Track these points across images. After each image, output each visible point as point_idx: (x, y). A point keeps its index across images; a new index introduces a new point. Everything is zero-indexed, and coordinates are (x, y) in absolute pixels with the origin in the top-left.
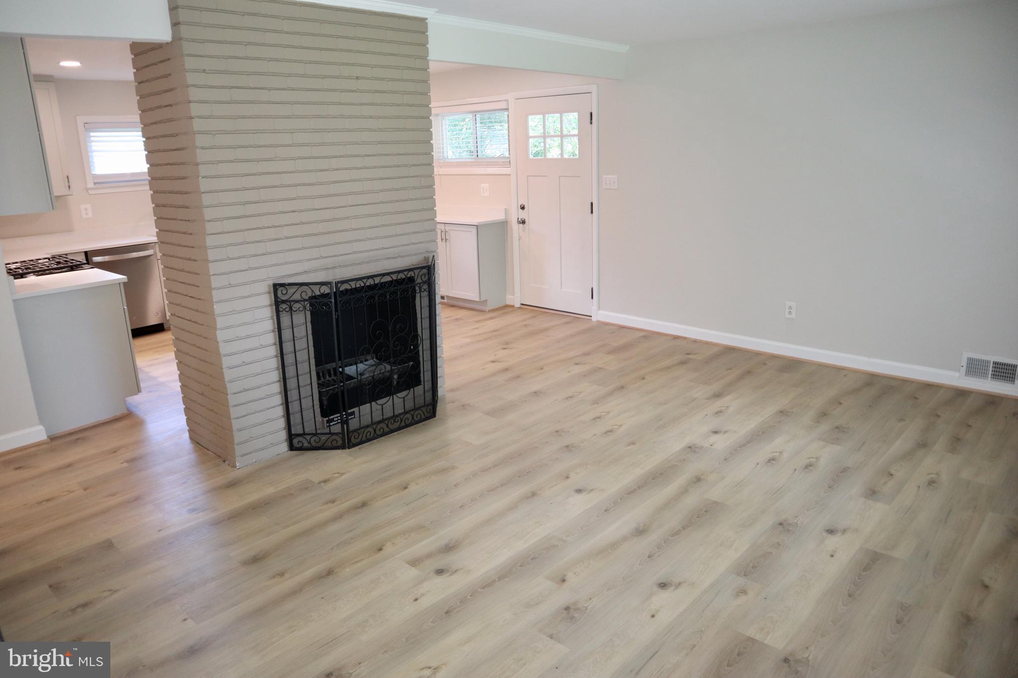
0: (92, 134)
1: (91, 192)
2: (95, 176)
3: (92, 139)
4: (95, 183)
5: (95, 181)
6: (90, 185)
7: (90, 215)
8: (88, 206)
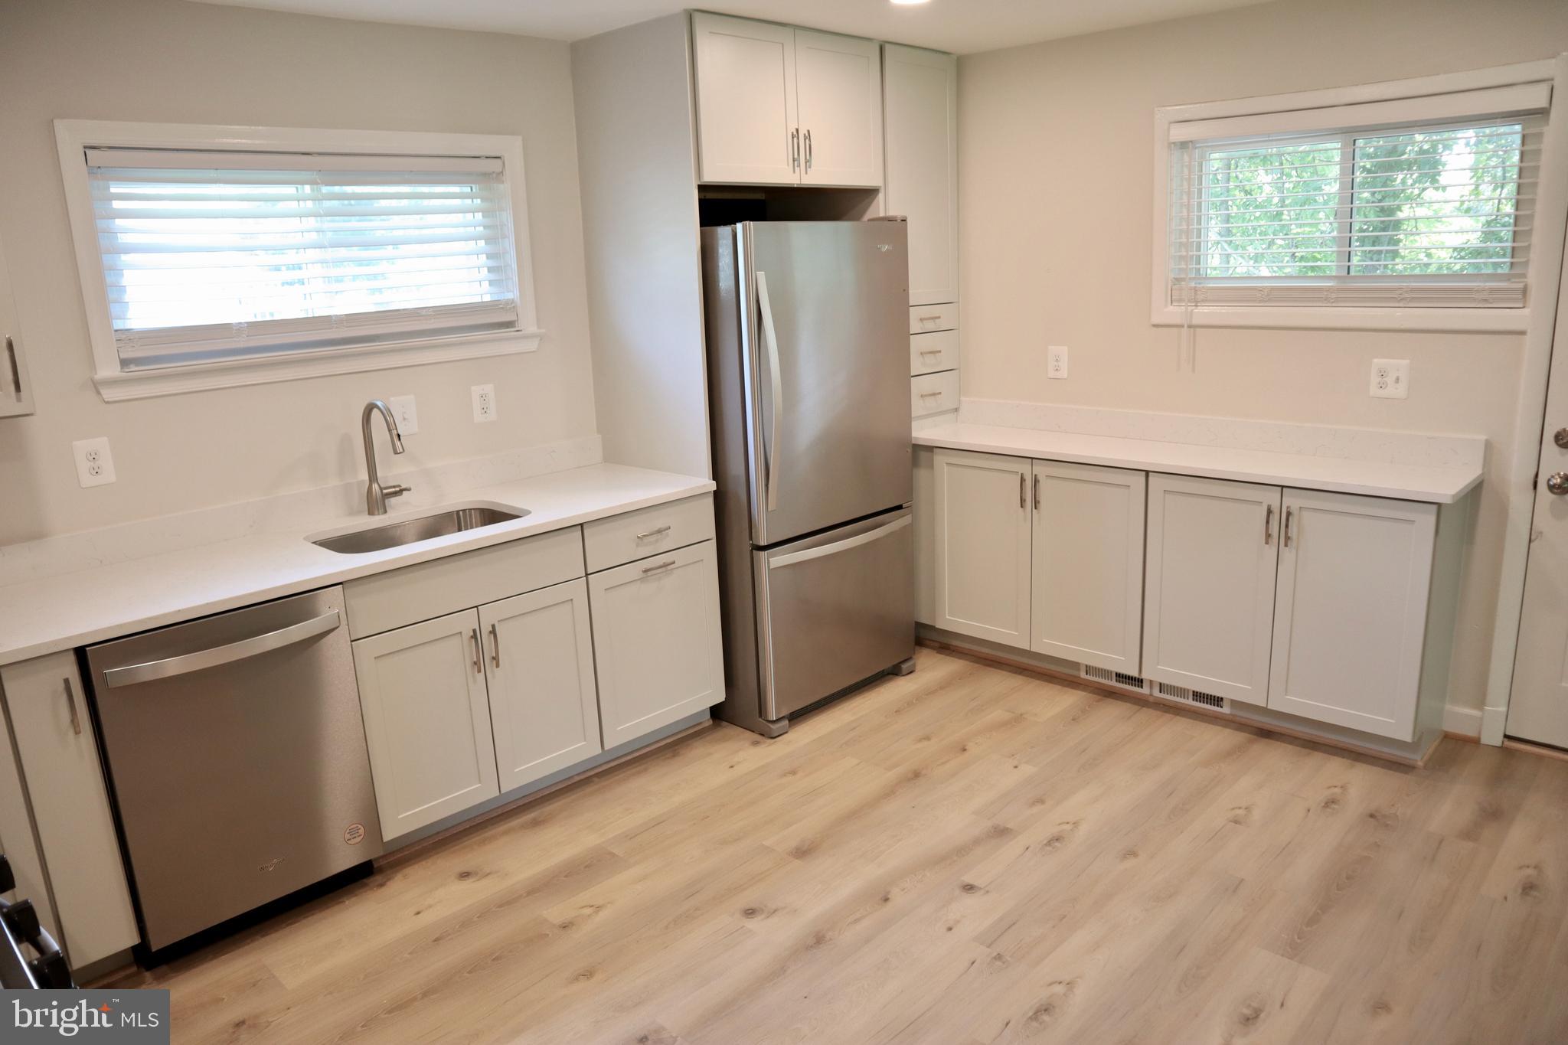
0: (115, 189)
1: (108, 394)
2: (127, 337)
3: (117, 204)
4: (125, 363)
5: (123, 356)
6: (109, 370)
7: (109, 475)
8: (101, 444)
